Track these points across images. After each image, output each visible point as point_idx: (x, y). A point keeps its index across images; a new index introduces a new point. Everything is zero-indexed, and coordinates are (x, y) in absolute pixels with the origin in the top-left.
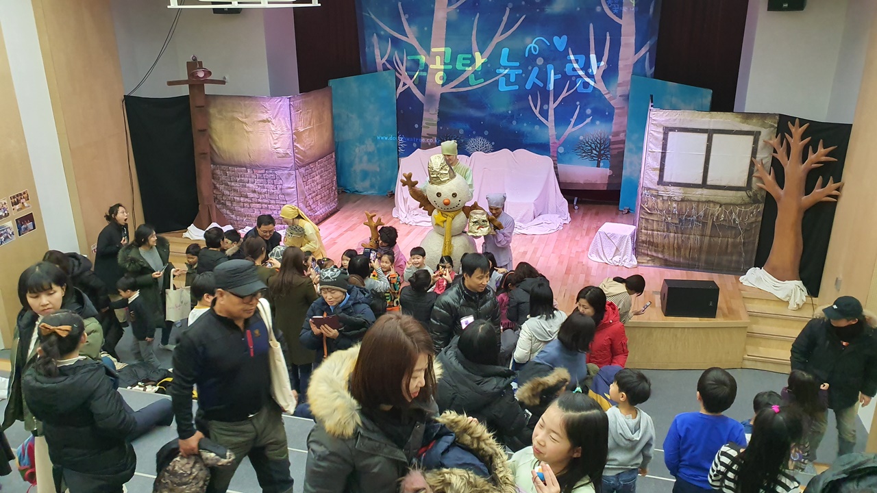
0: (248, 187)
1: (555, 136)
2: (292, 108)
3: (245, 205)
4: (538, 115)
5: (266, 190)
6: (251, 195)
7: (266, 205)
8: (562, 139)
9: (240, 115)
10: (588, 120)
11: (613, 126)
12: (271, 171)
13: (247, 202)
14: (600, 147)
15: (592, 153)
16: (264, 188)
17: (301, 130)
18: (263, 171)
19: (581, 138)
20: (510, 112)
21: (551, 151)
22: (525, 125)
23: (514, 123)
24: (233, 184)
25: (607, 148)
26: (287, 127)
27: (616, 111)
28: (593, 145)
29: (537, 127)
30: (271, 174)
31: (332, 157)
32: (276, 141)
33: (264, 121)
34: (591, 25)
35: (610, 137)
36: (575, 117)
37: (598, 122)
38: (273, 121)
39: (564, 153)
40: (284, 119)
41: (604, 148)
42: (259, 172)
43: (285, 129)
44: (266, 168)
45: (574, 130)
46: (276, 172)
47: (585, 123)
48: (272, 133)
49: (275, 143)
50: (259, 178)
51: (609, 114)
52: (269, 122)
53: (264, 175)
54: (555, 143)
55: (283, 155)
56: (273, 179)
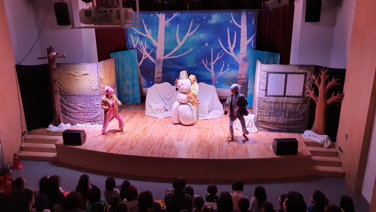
0: (78, 105)
1: (214, 76)
2: (98, 68)
3: (76, 113)
4: (207, 68)
5: (86, 106)
6: (79, 109)
7: (87, 113)
8: (217, 77)
9: (73, 72)
10: (228, 69)
11: (239, 72)
12: (89, 97)
13: (77, 112)
15: (230, 83)
17: (102, 78)
18: (85, 98)
19: (225, 77)
20: (194, 66)
21: (213, 82)
23: (197, 71)
24: (70, 104)
25: (237, 81)
26: (96, 77)
27: (240, 65)
28: (231, 80)
29: (206, 73)
31: (116, 89)
32: (91, 83)
33: (85, 75)
34: (228, 28)
35: (238, 76)
36: (222, 68)
37: (232, 70)
38: (89, 74)
39: (219, 84)
40: (95, 73)
41: (235, 81)
42: (83, 98)
44: (86, 96)
45: (222, 73)
46: (91, 98)
48: (89, 80)
49: (90, 85)
50: (83, 101)
51: (237, 66)
52: (87, 75)
53: (86, 99)
54: (214, 79)
55: (95, 90)
56: (90, 101)
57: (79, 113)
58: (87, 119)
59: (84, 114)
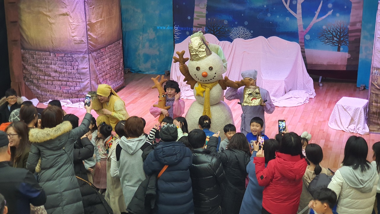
0: (51, 68)
1: (302, 26)
2: (86, 4)
3: (49, 82)
4: (289, 9)
5: (65, 70)
6: (53, 74)
7: (65, 83)
8: (308, 28)
9: (45, 9)
10: (330, 13)
11: (351, 17)
12: (69, 55)
13: (50, 80)
14: (340, 34)
15: (333, 39)
16: (63, 68)
17: (94, 21)
18: (63, 55)
19: (324, 27)
20: (265, 6)
21: (300, 37)
22: (278, 17)
23: (269, 15)
24: (39, 65)
25: (346, 35)
26: (82, 19)
27: (353, 5)
28: (334, 33)
29: (287, 19)
30: (69, 57)
31: (120, 44)
32: (74, 31)
33: (64, 15)
35: (349, 27)
36: (319, 10)
37: (338, 15)
38: (71, 14)
39: (310, 40)
40: (80, 12)
41: (343, 36)
42: (60, 55)
43: (80, 21)
44: (65, 52)
45: (318, 20)
46: (73, 56)
47: (327, 15)
48: (70, 24)
49: (72, 33)
50: (60, 60)
51: (347, 7)
52: (68, 15)
53: (64, 58)
54: (302, 32)
55: (79, 42)
56: (71, 62)
57: (52, 81)
58: (65, 93)
59: (61, 84)
